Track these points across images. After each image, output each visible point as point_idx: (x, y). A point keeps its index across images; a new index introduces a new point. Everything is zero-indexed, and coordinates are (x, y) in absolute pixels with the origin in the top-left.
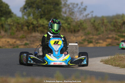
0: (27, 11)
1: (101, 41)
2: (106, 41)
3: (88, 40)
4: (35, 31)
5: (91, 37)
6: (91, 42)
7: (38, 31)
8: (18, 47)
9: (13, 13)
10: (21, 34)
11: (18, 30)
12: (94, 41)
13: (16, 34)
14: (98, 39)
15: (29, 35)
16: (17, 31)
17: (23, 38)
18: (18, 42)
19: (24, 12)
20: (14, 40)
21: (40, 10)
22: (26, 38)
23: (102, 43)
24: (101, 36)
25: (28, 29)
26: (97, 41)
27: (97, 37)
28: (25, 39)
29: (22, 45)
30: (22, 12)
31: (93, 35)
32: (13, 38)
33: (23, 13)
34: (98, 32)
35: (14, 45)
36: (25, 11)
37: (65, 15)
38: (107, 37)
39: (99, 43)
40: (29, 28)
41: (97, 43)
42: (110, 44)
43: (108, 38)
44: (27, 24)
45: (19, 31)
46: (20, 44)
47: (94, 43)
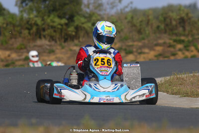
0: (27, 5)
1: (146, 50)
2: (154, 50)
3: (125, 50)
4: (40, 38)
5: (131, 43)
6: (131, 52)
7: (45, 37)
8: (13, 63)
9: (4, 9)
10: (18, 43)
11: (13, 36)
12: (134, 50)
13: (10, 42)
14: (141, 48)
15: (32, 44)
16: (11, 38)
17: (21, 49)
18: (14, 56)
19: (23, 7)
20: (7, 53)
21: (47, 2)
22: (26, 48)
23: (148, 53)
24: (146, 41)
25: (29, 33)
26: (139, 51)
27: (140, 44)
28: (25, 50)
29: (20, 60)
30: (19, 7)
31: (134, 41)
32: (6, 49)
33: (21, 9)
34: (141, 36)
35: (7, 61)
36: (24, 4)
37: (88, 11)
38: (155, 43)
39: (144, 53)
40: (31, 32)
41: (140, 53)
42: (160, 55)
43: (157, 45)
44: (27, 26)
45: (15, 38)
46: (18, 58)
47: (135, 54)
